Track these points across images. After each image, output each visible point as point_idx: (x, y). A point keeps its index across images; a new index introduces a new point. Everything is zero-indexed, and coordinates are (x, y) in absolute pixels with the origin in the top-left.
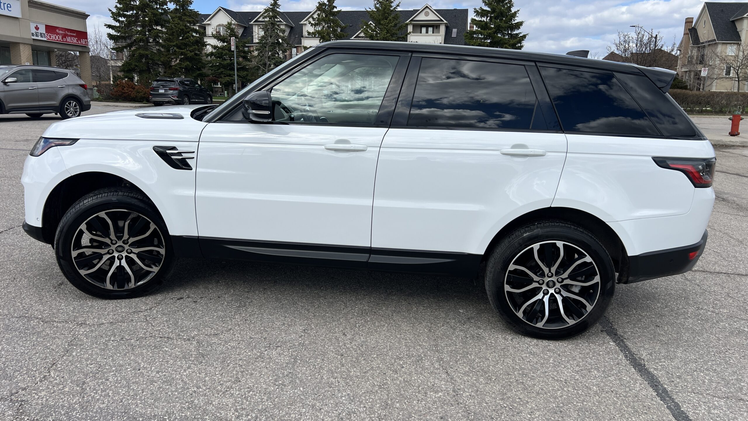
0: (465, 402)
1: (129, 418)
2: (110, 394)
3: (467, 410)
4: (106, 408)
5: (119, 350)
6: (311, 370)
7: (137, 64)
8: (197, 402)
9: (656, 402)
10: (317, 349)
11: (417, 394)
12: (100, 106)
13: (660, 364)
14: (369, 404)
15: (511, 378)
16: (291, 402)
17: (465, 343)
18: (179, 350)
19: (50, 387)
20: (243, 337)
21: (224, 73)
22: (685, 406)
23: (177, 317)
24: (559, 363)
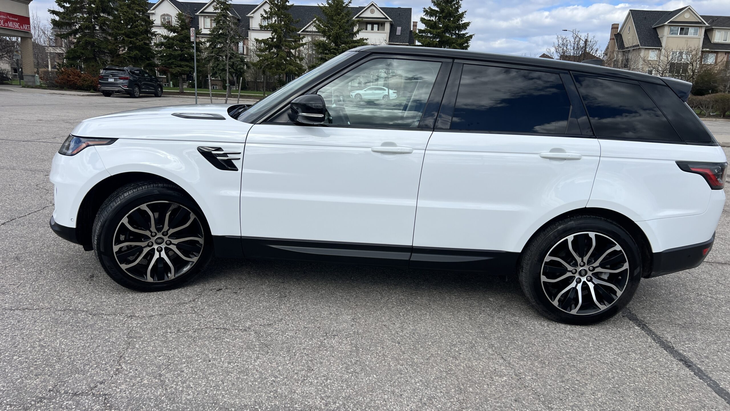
0: (530, 385)
1: (220, 408)
2: (192, 386)
3: (536, 393)
4: (194, 399)
5: (181, 342)
6: (375, 357)
7: (83, 52)
8: (281, 391)
9: (696, 380)
10: (373, 338)
11: (484, 379)
12: (45, 94)
13: (686, 346)
14: (444, 389)
15: (562, 362)
16: (371, 389)
17: (507, 329)
18: (240, 341)
19: (128, 380)
20: (297, 327)
21: (174, 63)
22: (722, 384)
23: (225, 308)
24: (598, 346)
